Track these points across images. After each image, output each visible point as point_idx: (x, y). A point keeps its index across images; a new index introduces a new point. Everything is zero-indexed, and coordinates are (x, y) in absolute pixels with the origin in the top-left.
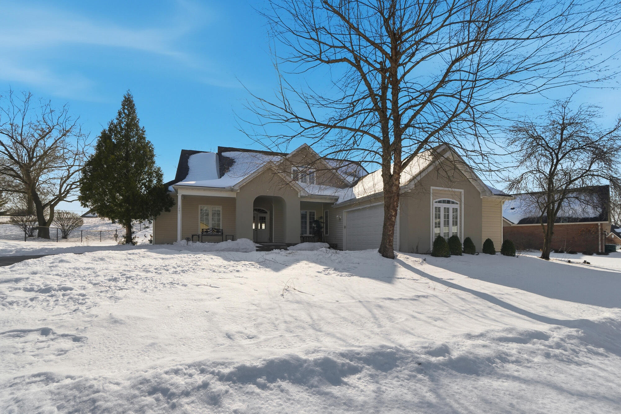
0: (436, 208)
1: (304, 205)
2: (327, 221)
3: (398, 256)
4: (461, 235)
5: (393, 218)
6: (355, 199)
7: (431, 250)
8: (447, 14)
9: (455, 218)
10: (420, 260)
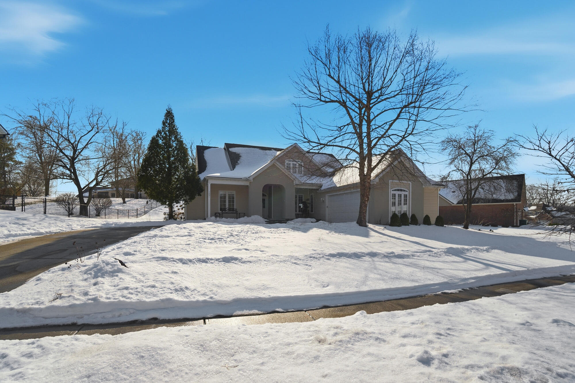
0: (393, 194)
1: (298, 190)
2: (312, 202)
3: (369, 226)
4: (409, 212)
5: (367, 202)
6: (336, 187)
7: (390, 222)
8: (399, 91)
9: (405, 200)
10: (382, 227)
